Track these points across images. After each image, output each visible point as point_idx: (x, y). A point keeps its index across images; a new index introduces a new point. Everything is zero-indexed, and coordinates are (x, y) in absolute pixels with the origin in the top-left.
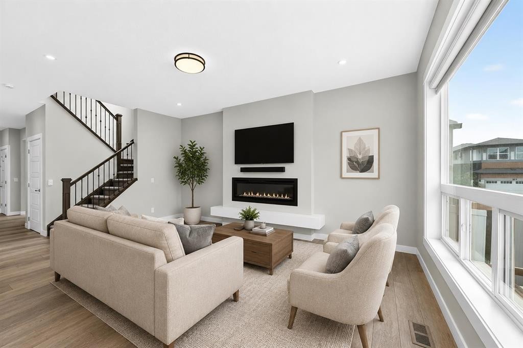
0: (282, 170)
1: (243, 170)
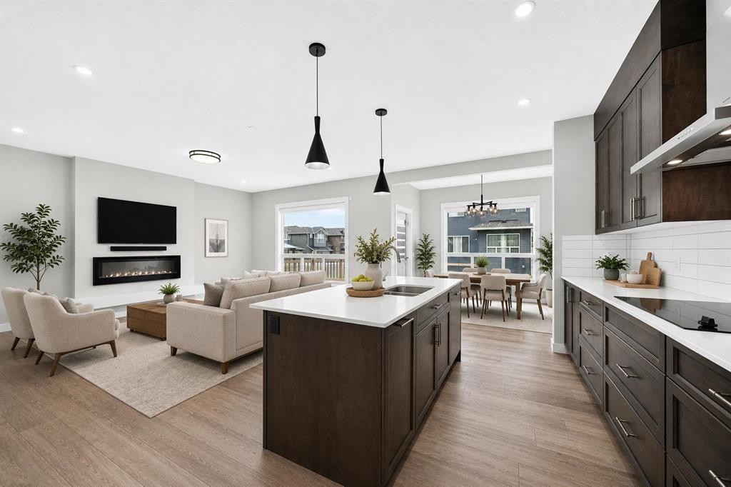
0: (164, 249)
1: (113, 249)
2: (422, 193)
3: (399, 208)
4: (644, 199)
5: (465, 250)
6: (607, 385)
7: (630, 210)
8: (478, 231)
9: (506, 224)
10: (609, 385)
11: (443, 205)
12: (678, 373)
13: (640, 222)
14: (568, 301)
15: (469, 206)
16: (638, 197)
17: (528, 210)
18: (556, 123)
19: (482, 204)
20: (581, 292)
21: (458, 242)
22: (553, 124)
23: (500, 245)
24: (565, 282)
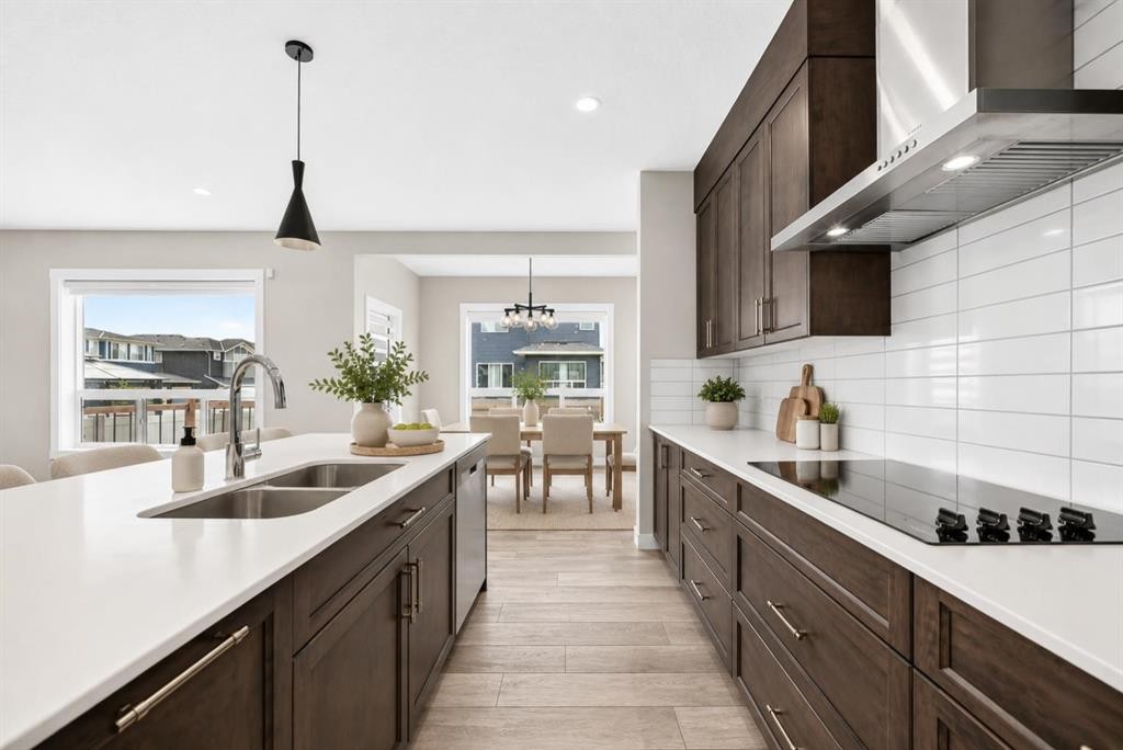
2: (424, 284)
3: (372, 303)
4: (776, 301)
5: (507, 384)
6: (739, 626)
7: (754, 318)
8: (527, 356)
9: (565, 346)
10: (743, 627)
11: (464, 307)
12: (950, 667)
13: (771, 337)
14: (660, 465)
15: (507, 311)
16: (768, 297)
17: (597, 325)
18: (643, 172)
19: (530, 308)
20: (684, 452)
21: (494, 374)
22: (639, 174)
23: (558, 378)
24: (656, 436)
